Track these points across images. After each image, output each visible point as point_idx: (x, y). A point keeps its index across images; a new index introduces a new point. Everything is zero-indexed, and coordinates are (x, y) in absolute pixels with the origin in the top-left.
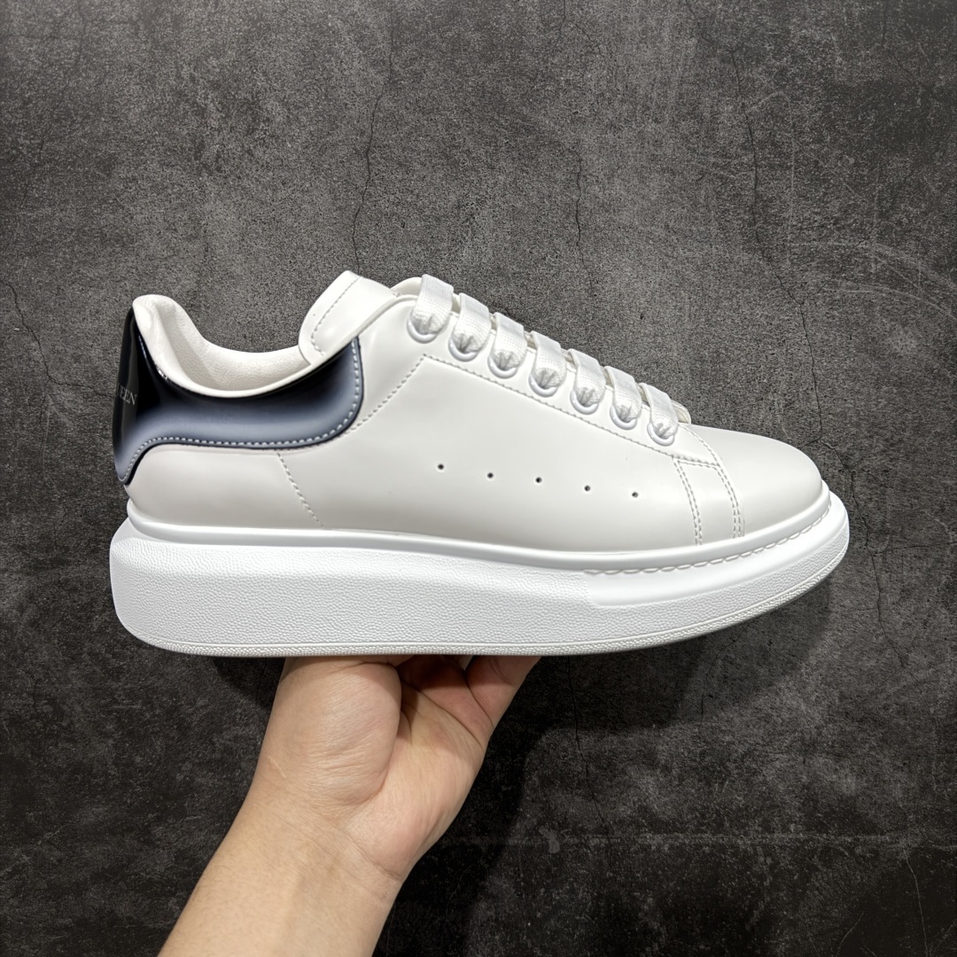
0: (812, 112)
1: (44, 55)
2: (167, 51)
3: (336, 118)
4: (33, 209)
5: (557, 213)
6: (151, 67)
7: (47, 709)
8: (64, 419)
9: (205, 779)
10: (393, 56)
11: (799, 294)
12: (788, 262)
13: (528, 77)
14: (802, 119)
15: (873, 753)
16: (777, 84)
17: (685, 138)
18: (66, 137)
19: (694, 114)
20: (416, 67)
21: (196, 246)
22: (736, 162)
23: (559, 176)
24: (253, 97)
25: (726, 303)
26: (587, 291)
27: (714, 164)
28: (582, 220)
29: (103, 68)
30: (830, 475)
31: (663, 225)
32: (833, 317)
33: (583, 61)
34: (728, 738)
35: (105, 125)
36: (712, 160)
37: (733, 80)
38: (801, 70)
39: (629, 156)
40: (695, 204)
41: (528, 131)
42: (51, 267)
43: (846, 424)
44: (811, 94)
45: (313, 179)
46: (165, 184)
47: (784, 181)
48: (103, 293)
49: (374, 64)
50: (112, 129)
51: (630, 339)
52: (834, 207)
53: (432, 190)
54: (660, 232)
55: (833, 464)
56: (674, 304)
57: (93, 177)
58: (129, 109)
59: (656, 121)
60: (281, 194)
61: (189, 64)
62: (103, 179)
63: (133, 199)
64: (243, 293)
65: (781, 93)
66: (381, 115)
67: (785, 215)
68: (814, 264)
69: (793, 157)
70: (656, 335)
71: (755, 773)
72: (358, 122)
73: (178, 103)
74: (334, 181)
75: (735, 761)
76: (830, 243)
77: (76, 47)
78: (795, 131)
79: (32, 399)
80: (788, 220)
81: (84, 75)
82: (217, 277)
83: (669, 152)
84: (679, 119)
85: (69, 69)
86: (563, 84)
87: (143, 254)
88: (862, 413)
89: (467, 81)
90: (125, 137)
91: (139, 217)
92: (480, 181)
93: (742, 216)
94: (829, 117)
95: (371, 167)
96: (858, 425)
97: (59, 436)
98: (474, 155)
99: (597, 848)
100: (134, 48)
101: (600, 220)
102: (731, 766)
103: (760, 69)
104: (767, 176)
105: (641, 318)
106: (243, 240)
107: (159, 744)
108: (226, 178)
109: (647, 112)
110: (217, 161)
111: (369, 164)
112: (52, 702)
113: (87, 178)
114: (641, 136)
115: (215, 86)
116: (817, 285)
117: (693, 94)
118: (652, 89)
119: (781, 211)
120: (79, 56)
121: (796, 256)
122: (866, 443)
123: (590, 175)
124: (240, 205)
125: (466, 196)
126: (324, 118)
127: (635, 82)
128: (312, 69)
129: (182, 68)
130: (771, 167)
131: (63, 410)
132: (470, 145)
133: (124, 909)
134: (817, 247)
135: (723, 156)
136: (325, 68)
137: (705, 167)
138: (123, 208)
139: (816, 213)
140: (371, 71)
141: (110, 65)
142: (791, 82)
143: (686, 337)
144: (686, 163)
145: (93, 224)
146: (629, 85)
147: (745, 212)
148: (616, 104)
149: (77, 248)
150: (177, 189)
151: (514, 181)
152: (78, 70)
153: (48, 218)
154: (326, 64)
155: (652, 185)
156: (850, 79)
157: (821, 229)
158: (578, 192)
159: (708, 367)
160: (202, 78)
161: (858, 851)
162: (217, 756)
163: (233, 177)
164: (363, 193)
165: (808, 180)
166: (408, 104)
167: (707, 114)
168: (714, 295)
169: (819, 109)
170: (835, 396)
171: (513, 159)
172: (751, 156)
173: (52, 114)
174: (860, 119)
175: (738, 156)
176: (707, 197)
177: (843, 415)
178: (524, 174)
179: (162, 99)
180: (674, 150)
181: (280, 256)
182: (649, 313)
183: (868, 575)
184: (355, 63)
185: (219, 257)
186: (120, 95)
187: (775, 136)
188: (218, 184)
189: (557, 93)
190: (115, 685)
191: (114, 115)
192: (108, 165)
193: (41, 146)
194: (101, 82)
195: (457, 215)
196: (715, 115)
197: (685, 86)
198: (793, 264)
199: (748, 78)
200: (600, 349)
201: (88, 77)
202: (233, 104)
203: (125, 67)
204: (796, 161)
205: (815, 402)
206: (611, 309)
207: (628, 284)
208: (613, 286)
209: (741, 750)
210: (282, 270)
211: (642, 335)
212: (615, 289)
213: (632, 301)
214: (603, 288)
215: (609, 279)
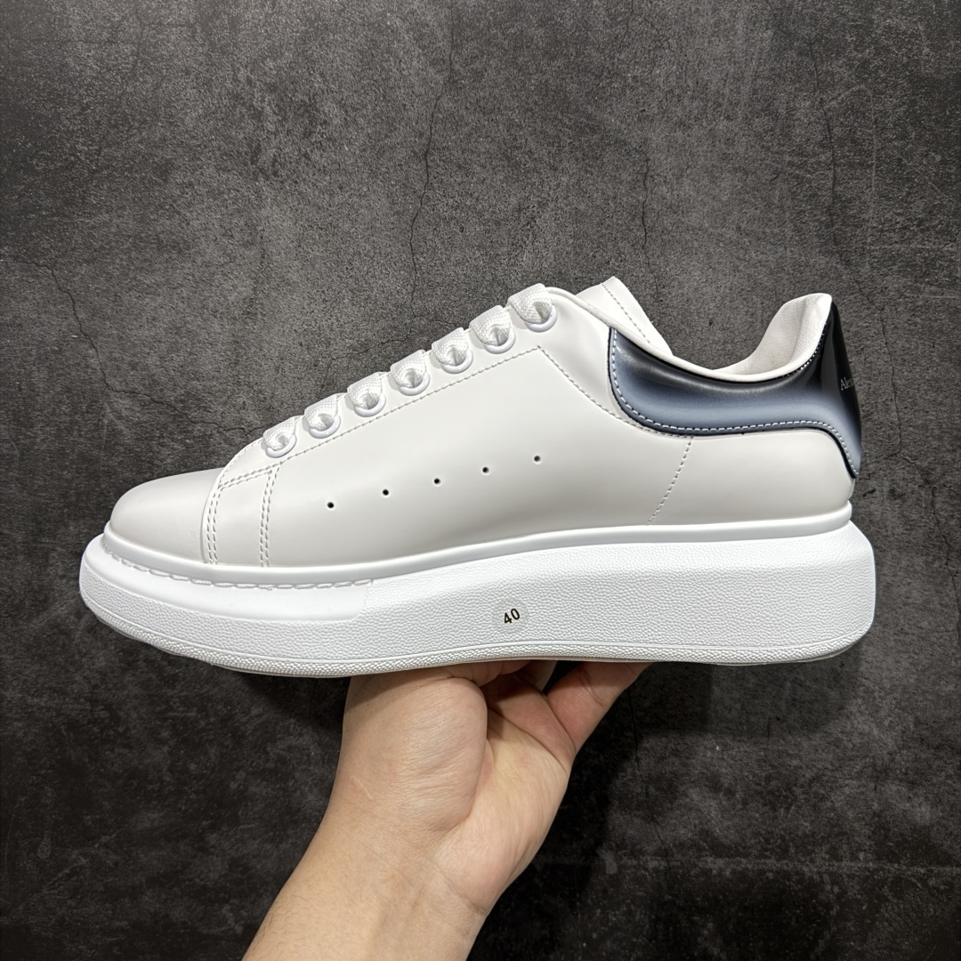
0: (896, 106)
1: (102, 61)
2: (224, 53)
3: (394, 119)
4: (90, 215)
5: (622, 215)
6: (207, 71)
7: (104, 714)
8: (121, 427)
9: (258, 789)
10: (453, 55)
11: (879, 299)
12: (868, 266)
13: (593, 74)
14: (885, 114)
15: (949, 782)
16: (858, 77)
17: (759, 136)
18: (124, 143)
19: (769, 110)
20: (477, 65)
21: (253, 253)
22: (813, 160)
23: (624, 176)
24: (310, 100)
26: (652, 296)
27: (789, 163)
28: (649, 222)
29: (161, 73)
30: (909, 490)
31: (734, 227)
32: (915, 324)
33: (652, 56)
34: (795, 762)
35: (162, 130)
36: (788, 158)
37: (811, 74)
38: (884, 62)
39: (699, 156)
40: (769, 205)
41: (593, 130)
42: (108, 273)
43: (927, 437)
44: (895, 87)
45: (371, 183)
47: (864, 180)
48: (159, 300)
49: (433, 63)
50: (168, 134)
51: (698, 346)
52: (918, 208)
53: (492, 193)
54: (731, 234)
55: (913, 479)
56: (746, 309)
57: (149, 182)
58: (186, 114)
59: (728, 118)
61: (246, 67)
62: (160, 185)
63: (190, 205)
64: (299, 301)
65: (863, 86)
66: (441, 116)
67: (866, 216)
68: (895, 268)
69: (874, 155)
70: (725, 342)
71: (823, 798)
72: (417, 123)
73: (234, 107)
74: (392, 185)
75: (802, 786)
76: (913, 246)
77: (133, 51)
78: (877, 127)
79: (90, 406)
80: (868, 221)
81: (141, 80)
82: (273, 284)
83: (741, 150)
84: (753, 116)
85: (127, 73)
86: (630, 80)
87: (199, 260)
88: (944, 426)
89: (529, 80)
90: (182, 142)
91: (195, 223)
92: (542, 183)
93: (819, 217)
94: (914, 112)
95: (429, 170)
96: (940, 438)
97: (116, 444)
98: (536, 156)
99: (656, 870)
100: (191, 51)
101: (667, 222)
102: (798, 791)
103: (841, 62)
104: (846, 175)
105: (710, 324)
106: (300, 246)
107: (213, 752)
108: (282, 182)
109: (719, 109)
110: (273, 166)
111: (427, 166)
112: (108, 707)
113: (144, 184)
114: (712, 134)
115: (272, 88)
116: (898, 291)
117: (768, 90)
118: (724, 85)
119: (860, 212)
120: (136, 61)
121: (876, 260)
122: (949, 457)
123: (658, 175)
124: (297, 210)
125: (527, 198)
126: (382, 120)
127: (706, 78)
128: (370, 69)
129: (239, 70)
130: (851, 165)
131: (120, 418)
132: (533, 145)
133: (178, 914)
134: (899, 250)
136: (383, 68)
138: (179, 213)
139: (899, 214)
140: (431, 71)
141: (167, 69)
142: (873, 75)
144: (759, 162)
145: (150, 230)
146: (700, 81)
147: (822, 214)
148: (686, 101)
149: (133, 254)
150: (233, 194)
151: (578, 182)
152: (135, 75)
153: (105, 224)
154: (384, 64)
155: (723, 185)
156: (938, 71)
157: (904, 231)
158: (645, 193)
160: (258, 80)
161: (932, 882)
162: (271, 765)
163: (289, 181)
164: (421, 197)
165: (890, 179)
166: (468, 104)
167: (782, 111)
169: (904, 103)
170: (916, 408)
171: (577, 159)
172: (829, 154)
173: (110, 119)
174: (948, 113)
175: (815, 154)
176: (781, 198)
177: (925, 427)
178: (588, 175)
179: (218, 103)
180: (747, 149)
181: (337, 263)
182: (719, 319)
183: (948, 596)
184: (415, 63)
185: (275, 264)
186: (177, 100)
187: (855, 133)
189: (623, 90)
190: (170, 692)
191: (171, 120)
192: (165, 170)
193: (99, 152)
194: (158, 86)
195: (518, 219)
196: (791, 111)
197: (759, 81)
198: (873, 268)
199: (827, 72)
201: (145, 82)
202: (290, 106)
203: (182, 71)
204: (878, 159)
205: (895, 414)
206: (678, 315)
207: (696, 289)
208: (680, 291)
209: (809, 774)
210: (338, 276)
211: (711, 342)
212: (683, 295)
213: (701, 307)
214: (670, 293)
215: (676, 283)
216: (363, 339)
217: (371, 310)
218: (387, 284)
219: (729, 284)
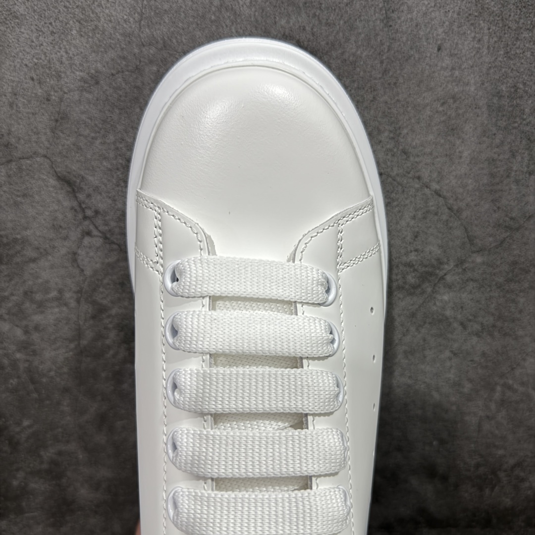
25: (526, 34)
26: (382, 21)
34: (501, 452)
51: (427, 73)
56: (473, 35)
64: (28, 34)
70: (453, 69)
71: (523, 480)
75: (505, 471)
102: (502, 475)
105: (439, 49)
143: (484, 70)
159: (505, 102)
162: (45, 466)
168: (514, 26)
182: (447, 45)
200: (395, 84)
206: (407, 40)
207: (425, 14)
208: (409, 16)
209: (512, 461)
210: (65, 7)
211: (439, 68)
212: (412, 19)
213: (429, 32)
214: (399, 18)
215: (405, 8)
216: (93, 71)
217: (99, 41)
218: (114, 13)
219: (457, 9)
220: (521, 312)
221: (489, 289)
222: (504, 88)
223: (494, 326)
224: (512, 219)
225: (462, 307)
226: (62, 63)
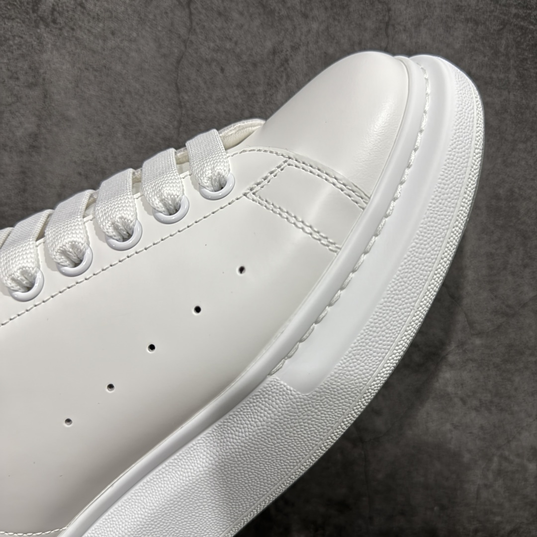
25: (521, 146)
46: (7, 36)
60: (111, 43)
135: (524, 7)
137: (506, 18)
159: (502, 204)
168: (510, 139)
188: (54, 35)
220: (516, 389)
221: (487, 369)
222: (501, 191)
223: (491, 402)
224: (508, 306)
225: (462, 384)
226: (107, 161)
